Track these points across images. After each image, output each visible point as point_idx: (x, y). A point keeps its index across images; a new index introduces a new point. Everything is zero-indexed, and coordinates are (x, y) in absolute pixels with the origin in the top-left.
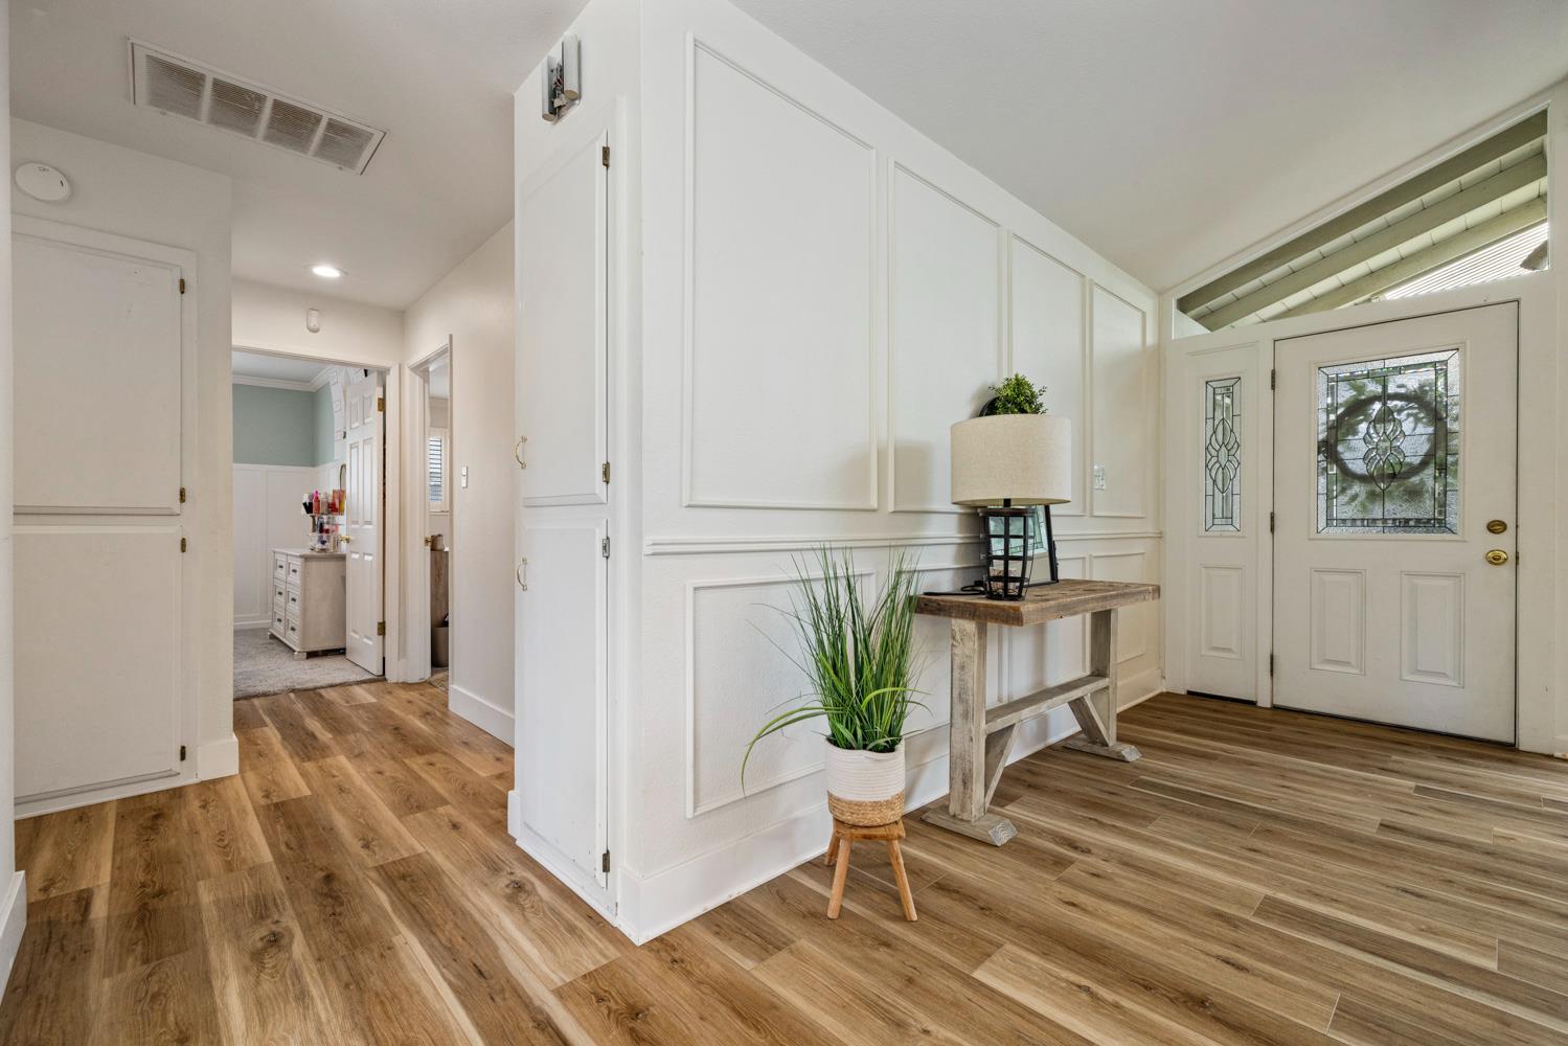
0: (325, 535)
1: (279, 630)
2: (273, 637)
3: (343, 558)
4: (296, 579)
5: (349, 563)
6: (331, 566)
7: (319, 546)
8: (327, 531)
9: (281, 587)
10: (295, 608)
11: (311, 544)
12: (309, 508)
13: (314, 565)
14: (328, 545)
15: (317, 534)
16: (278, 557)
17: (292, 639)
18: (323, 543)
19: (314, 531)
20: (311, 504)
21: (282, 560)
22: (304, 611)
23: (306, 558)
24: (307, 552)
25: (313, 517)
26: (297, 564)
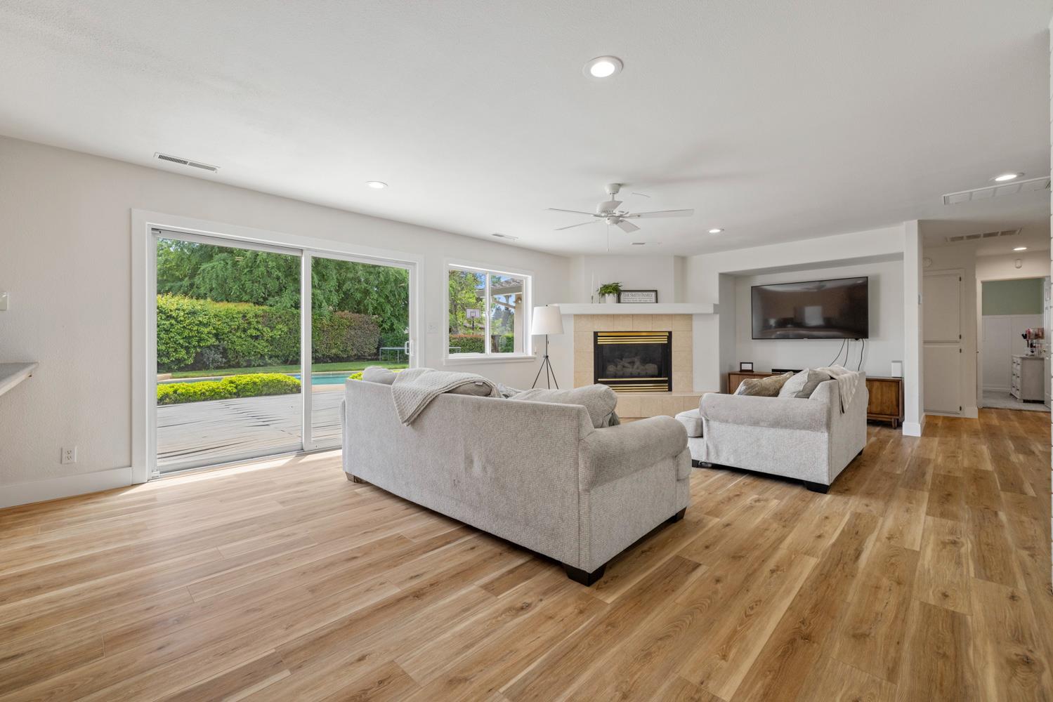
0: (1034, 349)
1: (1013, 391)
2: (1011, 395)
3: (1043, 359)
4: (1019, 367)
5: (1045, 362)
6: (1037, 363)
7: (1030, 353)
8: (1035, 347)
9: (1015, 372)
10: (1019, 380)
11: (1026, 352)
12: (1025, 337)
13: (1027, 362)
14: (1035, 353)
15: (1029, 349)
16: (1015, 359)
17: (1018, 395)
18: (1032, 352)
19: (1028, 346)
20: (1026, 335)
21: (1015, 360)
22: (1022, 381)
23: (1023, 359)
24: (1025, 356)
25: (1028, 341)
26: (1019, 361)
